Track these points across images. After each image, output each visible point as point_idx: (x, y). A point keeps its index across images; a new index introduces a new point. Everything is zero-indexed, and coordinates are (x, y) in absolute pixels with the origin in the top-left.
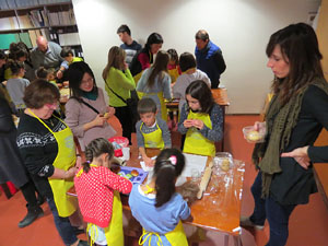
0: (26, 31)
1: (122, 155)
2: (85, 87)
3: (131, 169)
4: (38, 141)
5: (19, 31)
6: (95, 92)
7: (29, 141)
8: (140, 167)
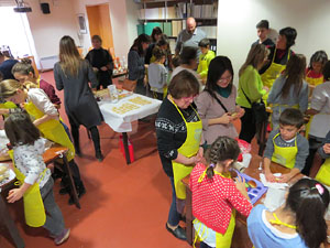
0: (170, 21)
1: (241, 160)
2: (222, 83)
3: (250, 178)
4: (171, 128)
5: (164, 21)
6: (229, 90)
7: (164, 126)
8: (258, 178)
